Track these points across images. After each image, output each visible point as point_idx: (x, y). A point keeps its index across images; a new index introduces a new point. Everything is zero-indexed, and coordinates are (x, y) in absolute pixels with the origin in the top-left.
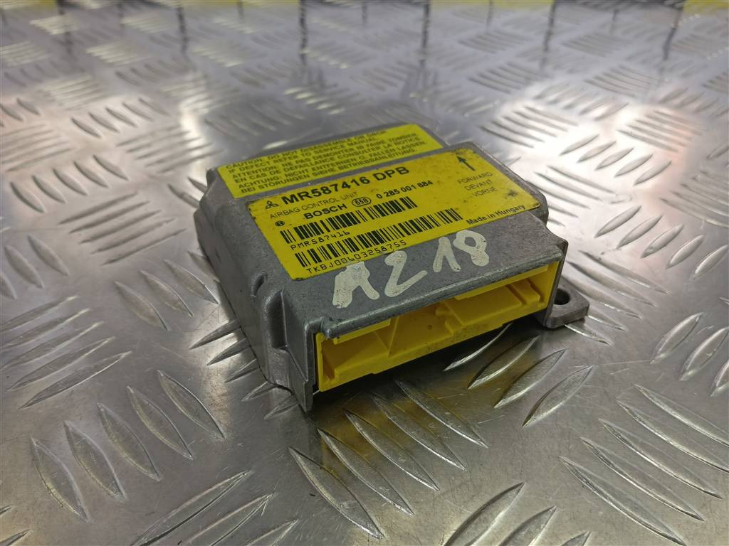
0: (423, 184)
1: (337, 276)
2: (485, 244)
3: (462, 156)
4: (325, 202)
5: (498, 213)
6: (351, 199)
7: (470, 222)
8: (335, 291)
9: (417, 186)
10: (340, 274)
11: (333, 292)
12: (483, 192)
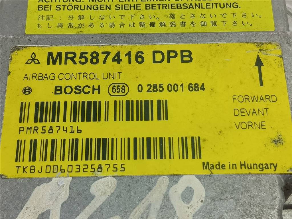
0: (194, 88)
1: (38, 187)
2: (200, 204)
3: (262, 57)
4: (85, 75)
5: (243, 165)
6: (111, 81)
7: (206, 165)
8: (25, 207)
9: (186, 89)
10: (42, 185)
11: (22, 208)
12: (250, 125)
